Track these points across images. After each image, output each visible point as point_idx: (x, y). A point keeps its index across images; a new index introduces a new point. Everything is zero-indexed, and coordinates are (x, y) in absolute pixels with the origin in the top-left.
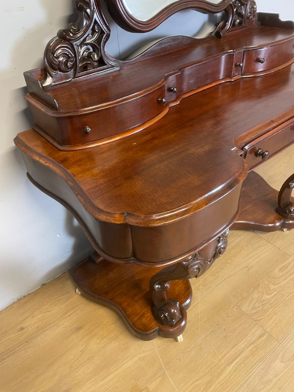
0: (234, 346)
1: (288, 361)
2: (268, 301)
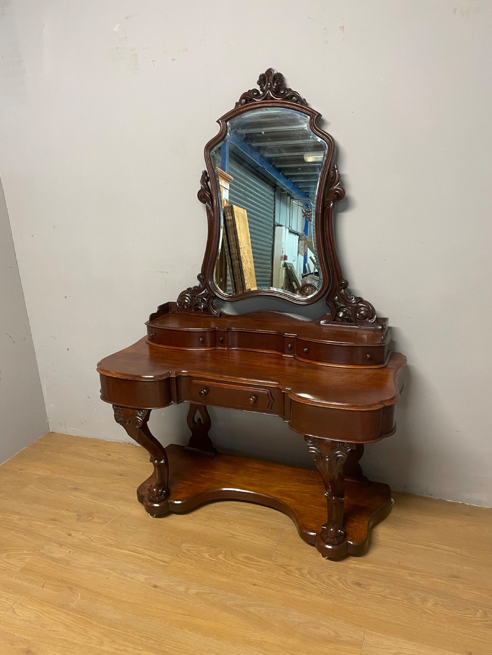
0: (146, 549)
2: (203, 557)
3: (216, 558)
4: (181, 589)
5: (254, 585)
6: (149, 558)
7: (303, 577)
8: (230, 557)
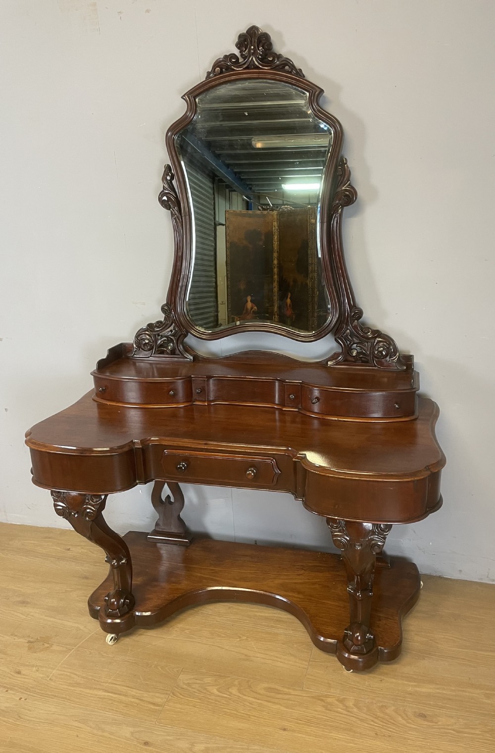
0: (128, 687)
1: (136, 738)
2: (209, 693)
3: (228, 693)
4: (183, 744)
5: (285, 730)
6: (133, 700)
7: (348, 711)
8: (248, 690)
